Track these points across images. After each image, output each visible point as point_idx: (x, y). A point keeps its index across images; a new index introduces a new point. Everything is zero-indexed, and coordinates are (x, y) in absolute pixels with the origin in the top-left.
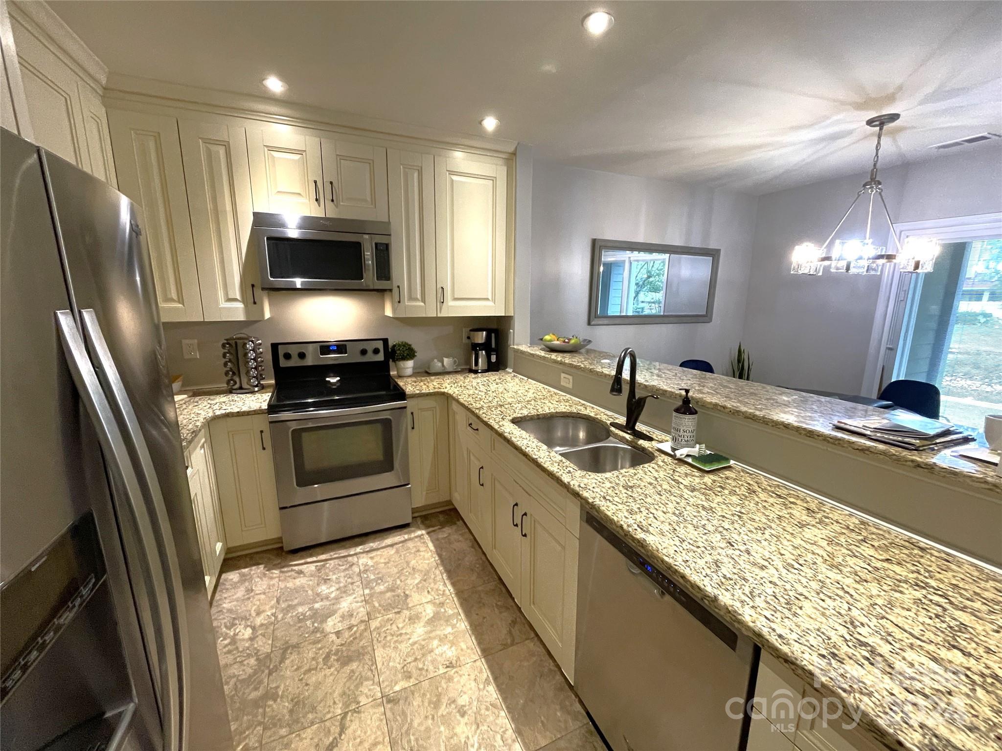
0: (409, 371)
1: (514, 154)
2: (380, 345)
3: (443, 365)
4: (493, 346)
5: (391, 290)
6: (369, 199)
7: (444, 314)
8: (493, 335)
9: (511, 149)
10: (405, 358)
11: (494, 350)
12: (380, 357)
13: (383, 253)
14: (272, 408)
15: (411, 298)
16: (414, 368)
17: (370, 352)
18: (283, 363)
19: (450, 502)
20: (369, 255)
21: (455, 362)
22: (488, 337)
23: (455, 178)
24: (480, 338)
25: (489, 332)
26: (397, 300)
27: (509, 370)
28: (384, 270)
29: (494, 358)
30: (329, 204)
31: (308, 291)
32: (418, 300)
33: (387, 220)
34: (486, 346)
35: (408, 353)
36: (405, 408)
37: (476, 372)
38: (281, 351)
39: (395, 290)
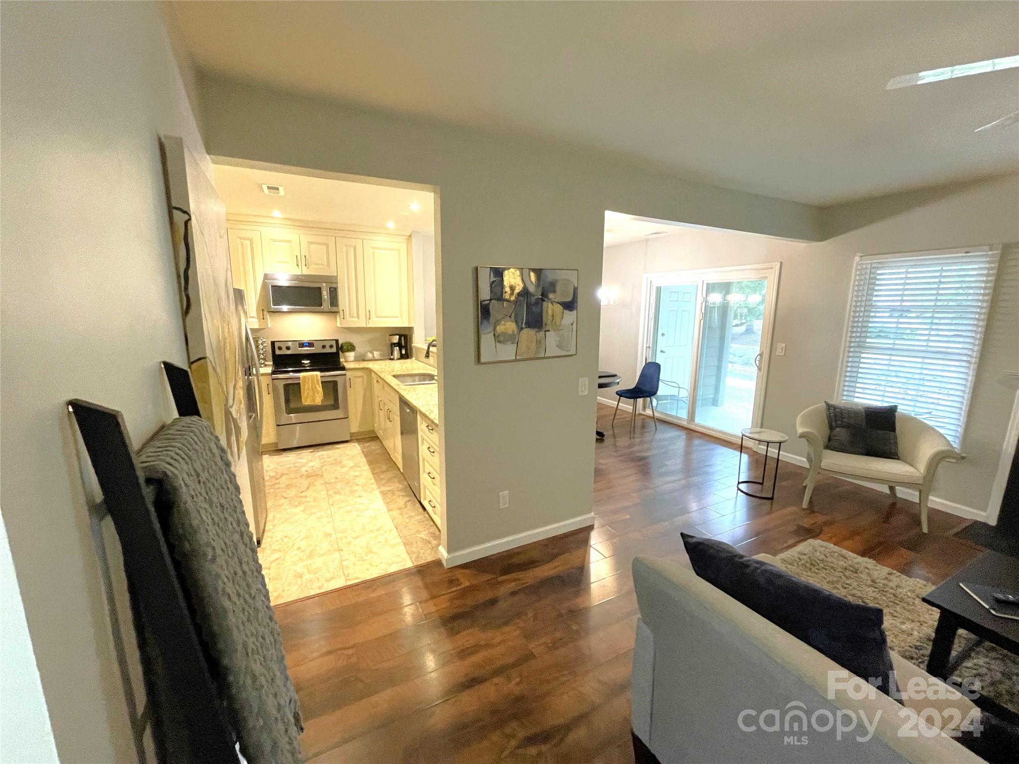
0: (352, 359)
1: (410, 236)
2: (334, 343)
3: (373, 356)
4: (403, 344)
5: (339, 312)
6: (326, 264)
7: (371, 325)
8: (403, 338)
9: (409, 234)
10: (348, 351)
11: (403, 347)
12: (334, 350)
13: (334, 292)
14: (273, 373)
15: (351, 316)
16: (355, 357)
17: (328, 347)
18: (278, 352)
19: (373, 431)
20: (325, 294)
21: (381, 354)
22: (400, 339)
23: (375, 250)
24: (396, 339)
25: (400, 336)
26: (342, 317)
27: (414, 359)
28: (334, 301)
29: (404, 352)
30: (304, 267)
31: (290, 312)
32: (354, 317)
33: (336, 275)
34: (399, 344)
35: (351, 348)
36: (345, 375)
37: (393, 359)
38: (277, 345)
39: (341, 313)
